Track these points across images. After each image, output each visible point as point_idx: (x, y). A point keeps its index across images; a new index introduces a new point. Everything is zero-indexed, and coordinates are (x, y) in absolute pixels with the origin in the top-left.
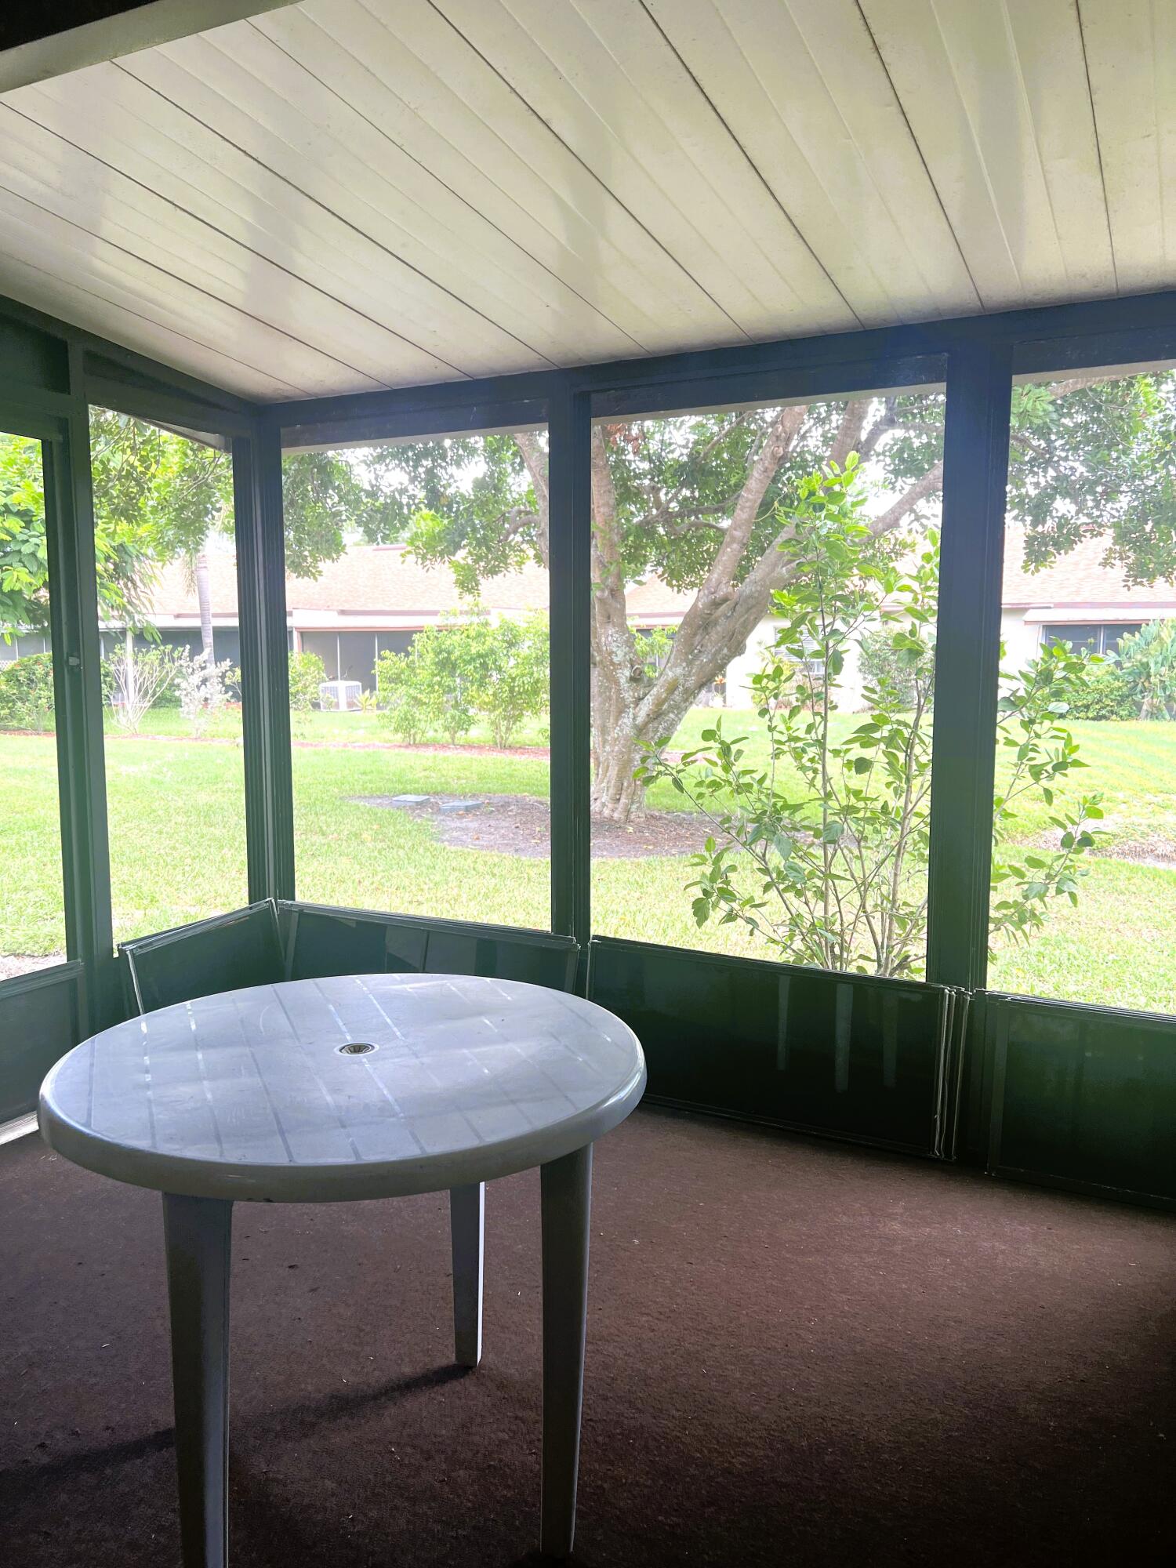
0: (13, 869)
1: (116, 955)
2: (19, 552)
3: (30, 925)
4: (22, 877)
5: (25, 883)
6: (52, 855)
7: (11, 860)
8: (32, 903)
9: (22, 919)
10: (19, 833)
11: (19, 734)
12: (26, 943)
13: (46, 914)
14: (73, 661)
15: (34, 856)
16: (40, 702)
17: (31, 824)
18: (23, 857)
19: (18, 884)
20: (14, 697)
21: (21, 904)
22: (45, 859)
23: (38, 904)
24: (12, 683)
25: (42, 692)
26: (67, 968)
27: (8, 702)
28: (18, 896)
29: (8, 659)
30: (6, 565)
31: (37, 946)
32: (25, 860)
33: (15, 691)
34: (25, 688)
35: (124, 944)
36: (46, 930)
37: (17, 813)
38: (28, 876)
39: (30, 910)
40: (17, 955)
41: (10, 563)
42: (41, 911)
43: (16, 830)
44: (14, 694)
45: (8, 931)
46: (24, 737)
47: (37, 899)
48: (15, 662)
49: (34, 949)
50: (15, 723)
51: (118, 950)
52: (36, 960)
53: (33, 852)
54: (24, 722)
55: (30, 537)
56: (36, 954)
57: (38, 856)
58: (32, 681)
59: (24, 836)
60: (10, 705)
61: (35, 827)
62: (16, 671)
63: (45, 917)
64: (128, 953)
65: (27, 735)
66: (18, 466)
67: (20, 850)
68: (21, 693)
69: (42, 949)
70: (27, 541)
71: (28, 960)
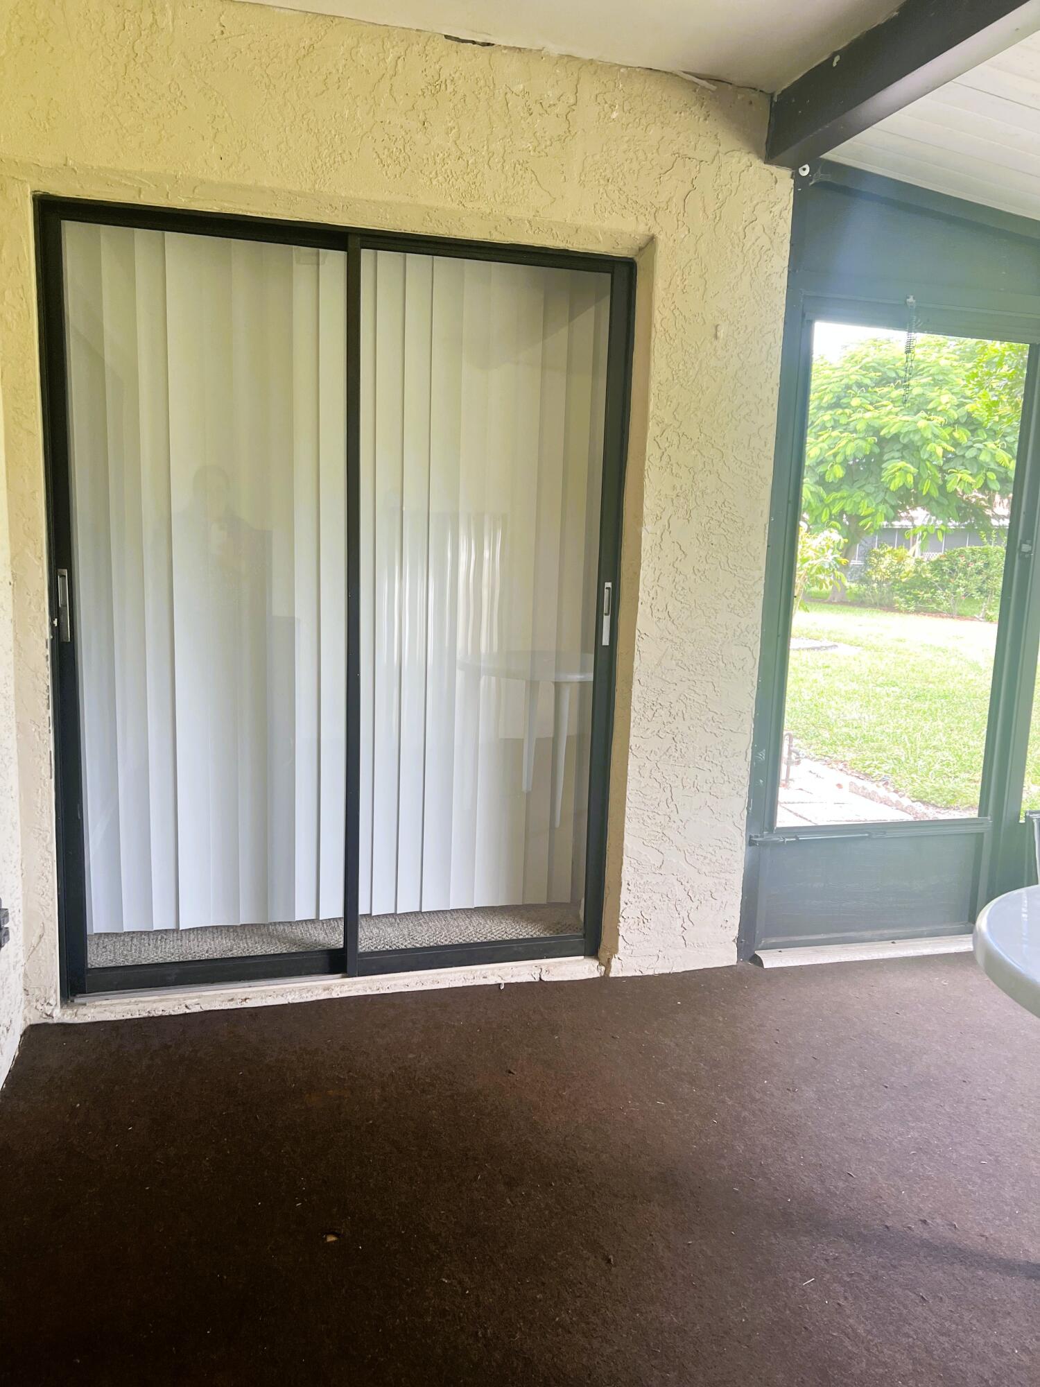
0: (924, 729)
1: (1022, 821)
2: (963, 456)
3: (937, 779)
4: (932, 737)
5: (935, 743)
6: (958, 723)
7: (923, 721)
8: (939, 761)
9: (930, 773)
10: (930, 700)
11: (936, 616)
12: (932, 794)
13: (950, 772)
14: (1026, 548)
15: (943, 721)
16: (958, 590)
17: (942, 694)
18: (934, 720)
19: (929, 743)
20: (936, 584)
21: (930, 760)
22: (952, 725)
23: (945, 763)
24: (936, 572)
25: (961, 581)
26: (976, 822)
27: (931, 588)
28: (928, 753)
29: (935, 551)
30: (950, 468)
31: (941, 799)
32: (935, 723)
33: (938, 579)
34: (947, 577)
35: (1031, 813)
36: (950, 786)
37: (930, 683)
38: (938, 737)
39: (937, 767)
40: (924, 803)
41: (953, 466)
42: (946, 769)
43: (929, 698)
44: (937, 581)
45: (919, 781)
46: (941, 619)
47: (944, 759)
48: (941, 554)
49: (939, 800)
50: (934, 606)
51: (1026, 817)
52: (938, 810)
53: (942, 718)
54: (942, 606)
55: (974, 442)
56: (939, 805)
57: (946, 721)
58: (954, 571)
59: (935, 703)
60: (933, 590)
61: (945, 697)
62: (941, 561)
63: (950, 775)
64: (1035, 821)
65: (943, 617)
66: (979, 379)
67: (931, 715)
68: (942, 580)
69: (945, 802)
70: (972, 446)
71: (931, 809)
